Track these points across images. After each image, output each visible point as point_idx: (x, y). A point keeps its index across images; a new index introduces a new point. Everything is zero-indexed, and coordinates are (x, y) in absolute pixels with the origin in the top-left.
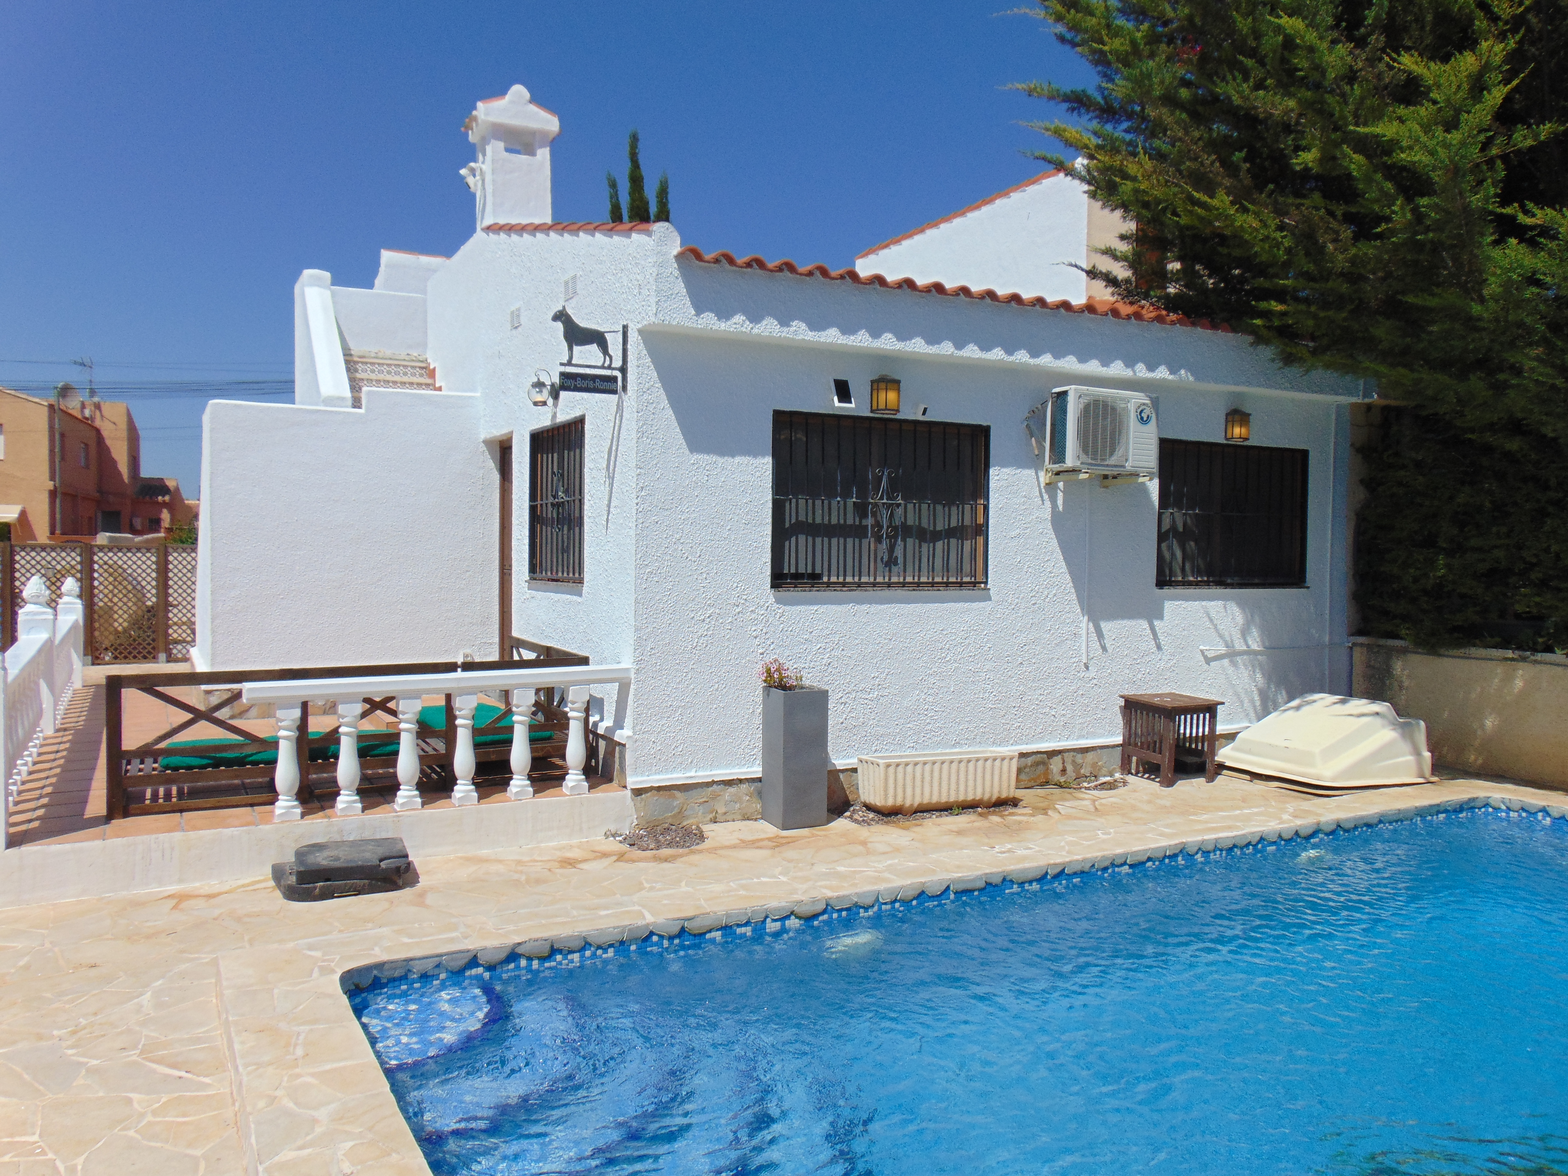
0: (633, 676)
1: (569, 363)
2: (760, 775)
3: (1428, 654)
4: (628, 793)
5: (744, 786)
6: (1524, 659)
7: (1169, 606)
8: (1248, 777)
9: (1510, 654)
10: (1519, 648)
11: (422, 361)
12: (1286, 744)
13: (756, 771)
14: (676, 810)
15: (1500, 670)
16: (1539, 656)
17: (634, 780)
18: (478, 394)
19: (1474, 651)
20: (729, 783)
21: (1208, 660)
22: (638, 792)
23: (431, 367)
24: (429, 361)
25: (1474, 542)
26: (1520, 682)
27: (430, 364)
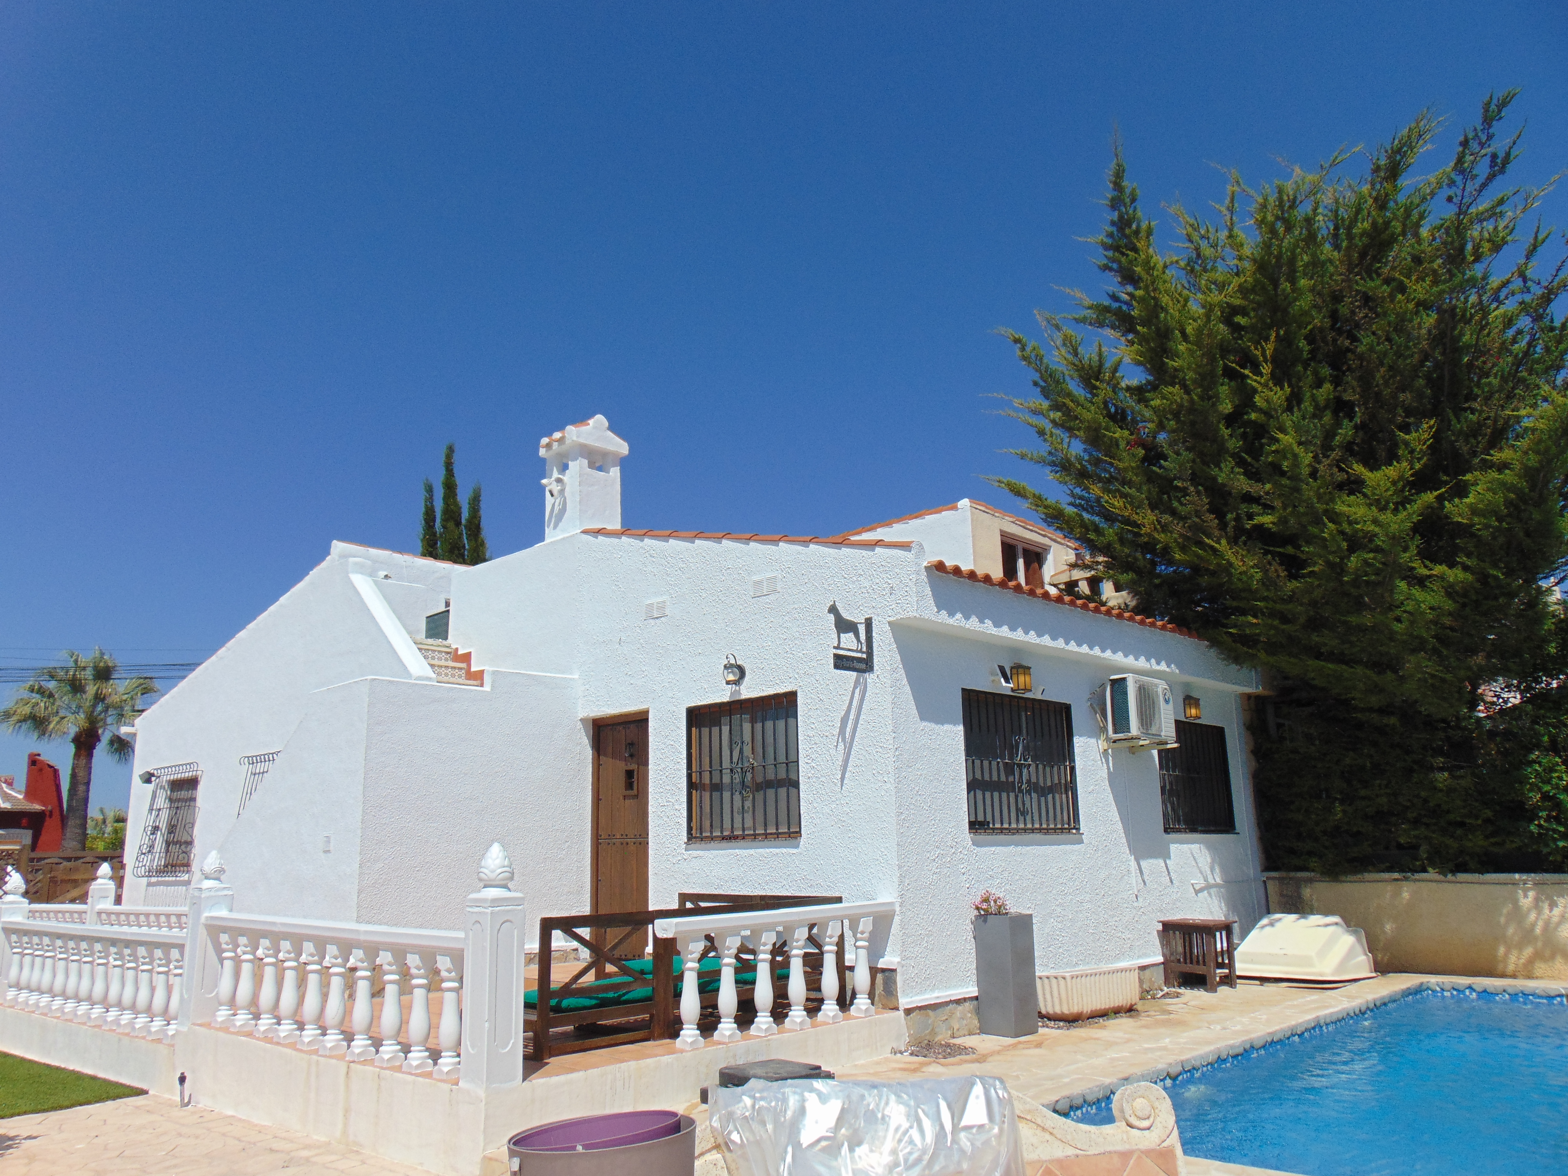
0: (898, 909)
1: (838, 647)
2: (976, 994)
3: (1332, 881)
4: (901, 1013)
5: (967, 1004)
6: (1406, 879)
7: (1173, 847)
8: (1258, 982)
9: (1396, 875)
10: (1401, 871)
11: (447, 647)
12: (1283, 952)
13: (972, 990)
14: (931, 1028)
15: (1390, 887)
16: (1417, 876)
17: (905, 1001)
18: (576, 676)
19: (1368, 876)
20: (958, 1002)
21: (1197, 892)
22: (908, 1012)
23: (460, 652)
24: (454, 646)
25: (1363, 793)
26: (1406, 895)
27: (457, 649)
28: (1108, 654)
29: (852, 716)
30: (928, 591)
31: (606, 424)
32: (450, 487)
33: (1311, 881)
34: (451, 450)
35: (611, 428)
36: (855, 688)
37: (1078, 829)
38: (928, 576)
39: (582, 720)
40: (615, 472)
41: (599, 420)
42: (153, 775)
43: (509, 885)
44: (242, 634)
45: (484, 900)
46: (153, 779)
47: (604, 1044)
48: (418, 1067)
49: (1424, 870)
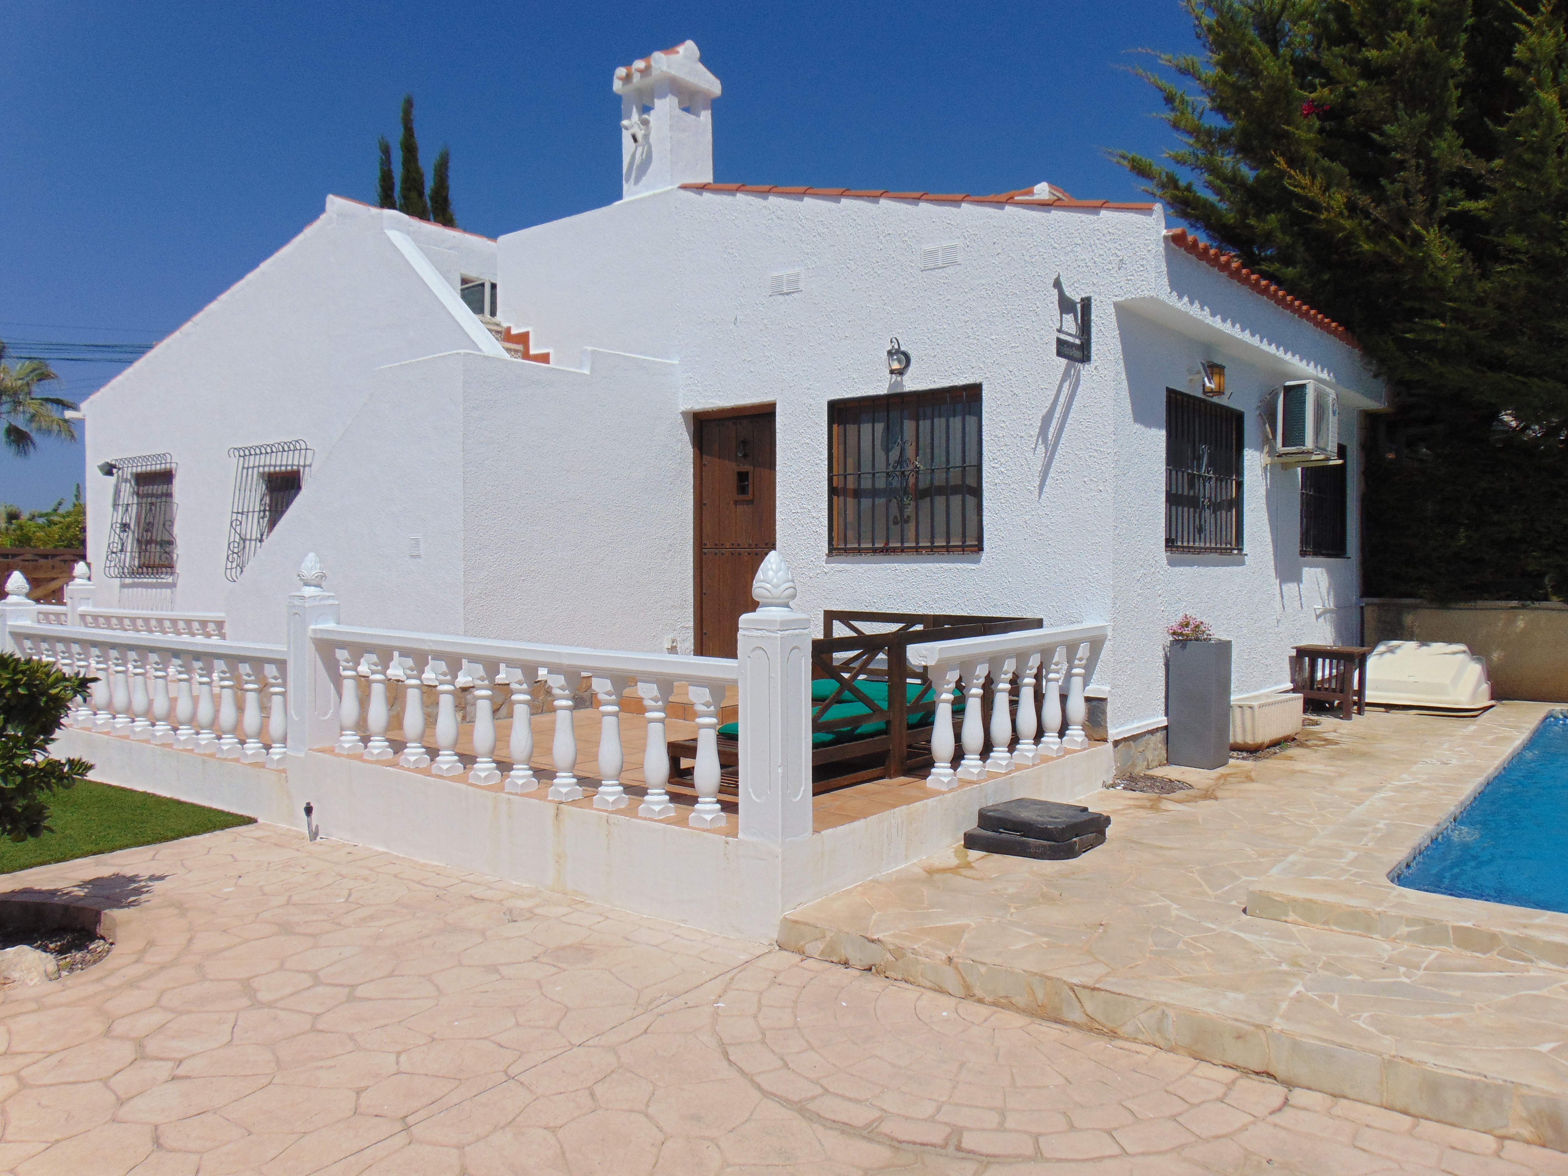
0: (1110, 633)
1: (1060, 331)
2: (1166, 724)
3: (1439, 608)
4: (1110, 745)
5: (1158, 734)
6: (1524, 607)
7: (1306, 571)
8: (1383, 709)
9: (1514, 603)
10: (1520, 599)
11: (497, 325)
12: (1412, 679)
13: (1162, 721)
14: (1133, 760)
15: (1503, 615)
16: (1537, 604)
17: (1114, 732)
18: (676, 362)
19: (1480, 603)
20: (1152, 732)
21: (1318, 617)
22: (1116, 743)
23: (514, 331)
24: (505, 325)
25: (1496, 518)
26: (1521, 624)
27: (509, 329)
28: (1288, 357)
29: (1057, 415)
30: (1164, 268)
31: (697, 53)
32: (410, 149)
33: (1415, 607)
34: (409, 104)
35: (704, 60)
36: (1063, 380)
37: (1241, 550)
38: (1167, 248)
39: (684, 414)
40: (706, 117)
41: (688, 49)
42: (114, 466)
43: (791, 604)
44: (213, 306)
45: (771, 622)
46: (115, 471)
47: (846, 783)
48: (660, 812)
49: (1546, 599)
